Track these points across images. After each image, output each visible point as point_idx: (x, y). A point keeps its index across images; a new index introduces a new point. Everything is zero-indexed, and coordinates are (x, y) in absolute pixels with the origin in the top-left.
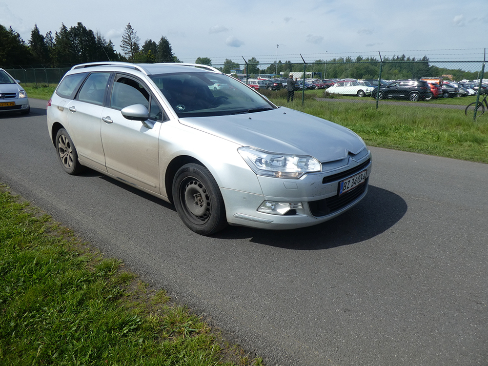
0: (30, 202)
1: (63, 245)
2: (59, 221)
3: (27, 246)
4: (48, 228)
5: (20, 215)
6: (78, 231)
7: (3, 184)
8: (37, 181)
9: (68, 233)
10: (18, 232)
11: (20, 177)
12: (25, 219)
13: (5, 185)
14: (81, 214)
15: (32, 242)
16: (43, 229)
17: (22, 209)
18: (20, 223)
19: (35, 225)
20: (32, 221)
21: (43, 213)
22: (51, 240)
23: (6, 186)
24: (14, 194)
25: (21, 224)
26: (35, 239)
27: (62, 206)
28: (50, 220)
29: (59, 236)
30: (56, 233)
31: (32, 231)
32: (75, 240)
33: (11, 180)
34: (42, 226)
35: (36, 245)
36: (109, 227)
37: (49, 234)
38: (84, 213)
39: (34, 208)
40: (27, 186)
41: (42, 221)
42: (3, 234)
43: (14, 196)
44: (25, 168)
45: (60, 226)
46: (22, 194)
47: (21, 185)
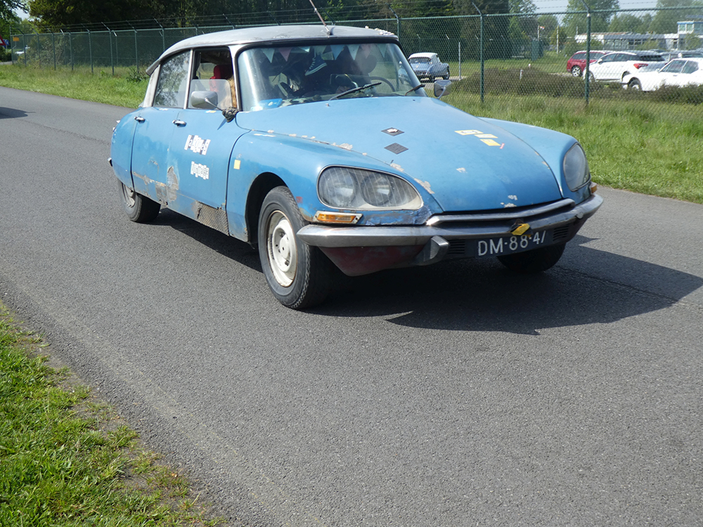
0: (91, 390)
1: (157, 519)
2: (154, 451)
3: (70, 511)
4: (127, 466)
5: (64, 423)
6: (198, 485)
7: (33, 334)
8: (113, 331)
9: (174, 486)
10: (53, 469)
11: (74, 318)
12: (73, 434)
13: (37, 337)
14: (213, 434)
15: (82, 502)
16: (112, 469)
17: (70, 407)
18: (60, 444)
19: (96, 452)
20: (90, 441)
21: (119, 422)
22: (129, 499)
23: (40, 341)
24: (57, 364)
25: (63, 447)
26: (90, 492)
27: (166, 408)
28: (132, 443)
29: (150, 492)
30: (143, 484)
31: (85, 470)
32: (189, 509)
33: (52, 326)
34: (113, 458)
35: (92, 511)
36: (282, 481)
37: (128, 483)
38: (220, 433)
39: (97, 405)
40: (89, 344)
41: (114, 444)
42: (17, 470)
43: (56, 370)
44: (90, 294)
45: (157, 464)
46: (73, 364)
47: (74, 339)
